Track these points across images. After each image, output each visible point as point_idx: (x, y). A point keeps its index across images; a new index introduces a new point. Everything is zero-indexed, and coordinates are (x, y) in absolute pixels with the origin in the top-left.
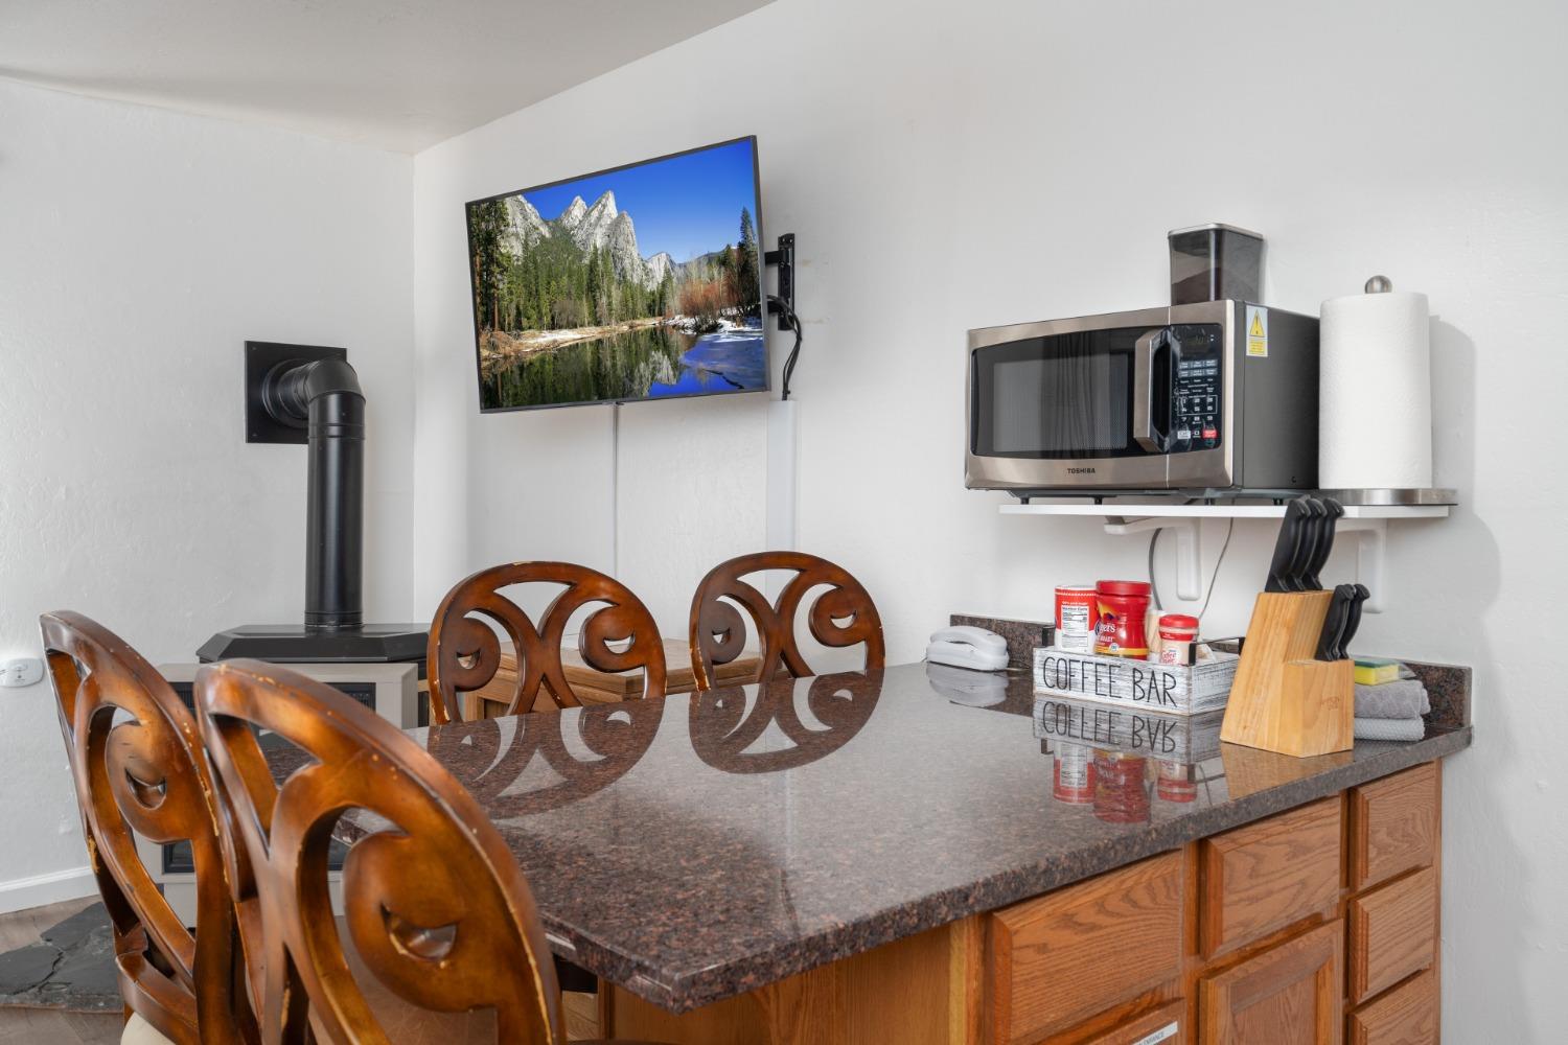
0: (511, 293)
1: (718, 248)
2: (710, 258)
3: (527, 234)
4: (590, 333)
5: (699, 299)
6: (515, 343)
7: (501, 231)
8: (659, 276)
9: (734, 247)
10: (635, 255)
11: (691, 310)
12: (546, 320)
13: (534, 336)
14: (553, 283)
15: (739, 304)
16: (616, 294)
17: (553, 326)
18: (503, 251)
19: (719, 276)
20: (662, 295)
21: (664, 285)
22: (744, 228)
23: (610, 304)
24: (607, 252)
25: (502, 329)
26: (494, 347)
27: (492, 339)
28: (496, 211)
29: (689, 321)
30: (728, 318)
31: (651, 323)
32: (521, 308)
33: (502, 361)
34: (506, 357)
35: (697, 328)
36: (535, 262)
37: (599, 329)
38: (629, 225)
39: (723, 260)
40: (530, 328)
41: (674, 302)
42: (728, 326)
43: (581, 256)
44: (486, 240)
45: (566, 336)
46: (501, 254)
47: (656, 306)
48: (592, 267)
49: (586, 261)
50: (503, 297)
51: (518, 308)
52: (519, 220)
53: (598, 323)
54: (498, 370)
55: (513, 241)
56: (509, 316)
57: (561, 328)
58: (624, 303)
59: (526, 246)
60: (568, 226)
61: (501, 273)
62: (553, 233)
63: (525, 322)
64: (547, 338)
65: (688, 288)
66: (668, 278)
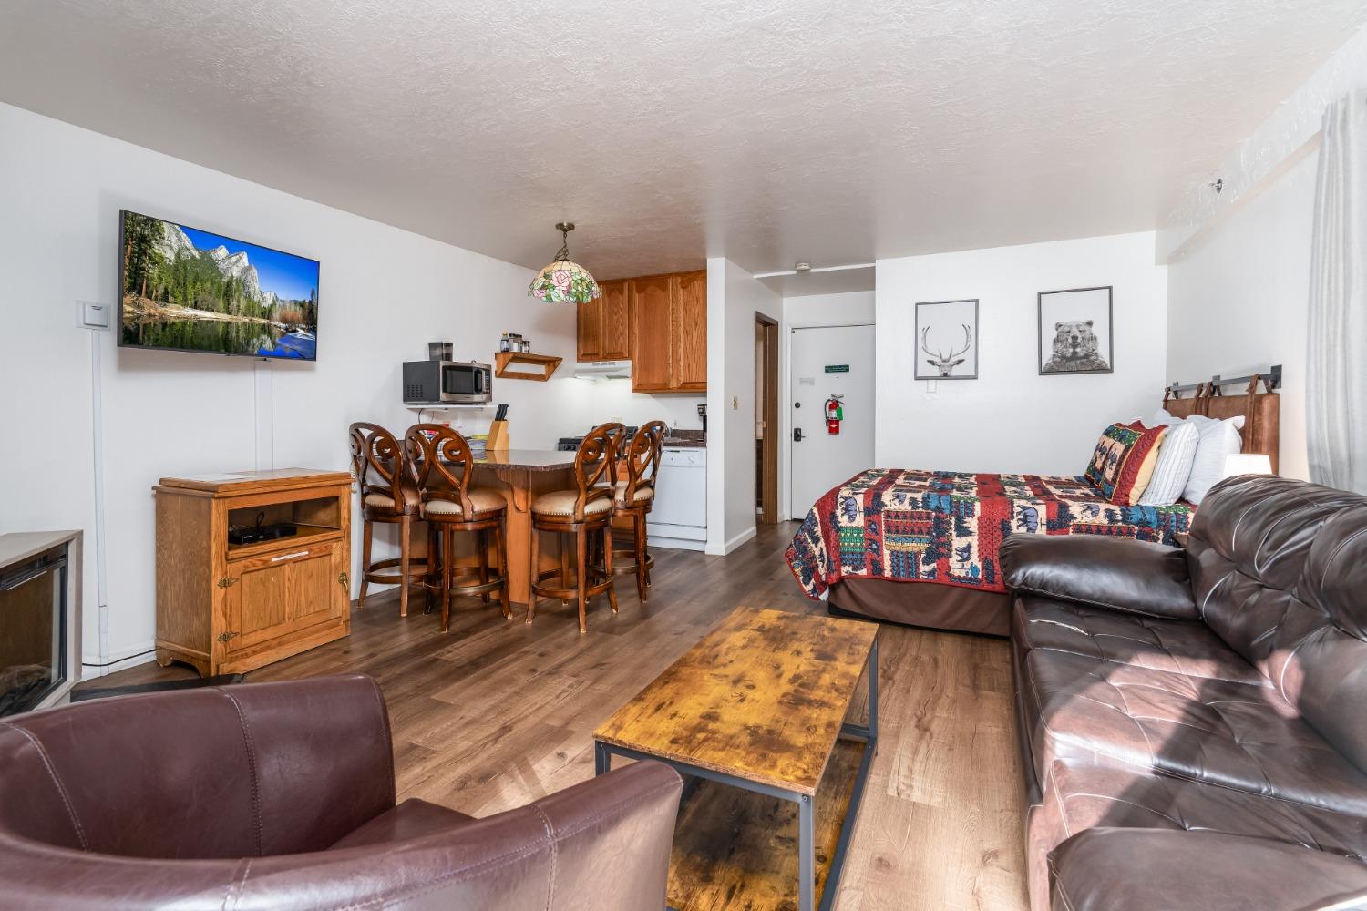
0: (162, 279)
1: (300, 299)
2: (296, 302)
3: (180, 250)
4: (224, 317)
5: (289, 317)
6: (161, 309)
7: (156, 240)
8: (269, 302)
9: (307, 301)
10: (257, 287)
11: (284, 320)
12: (191, 302)
13: (178, 309)
14: (198, 284)
15: (307, 324)
16: (243, 303)
17: (195, 306)
18: (156, 251)
19: (299, 312)
20: (270, 310)
21: (271, 306)
22: (312, 295)
23: (238, 306)
24: (239, 281)
25: (149, 297)
26: (139, 307)
27: (137, 302)
28: (152, 225)
29: (283, 326)
30: (301, 328)
31: (262, 321)
32: (169, 290)
33: (146, 317)
34: (150, 315)
35: (286, 329)
36: (185, 270)
37: (230, 316)
38: (254, 272)
39: (302, 305)
40: (175, 303)
41: (276, 315)
42: (301, 332)
43: (222, 276)
44: (139, 238)
45: (206, 315)
46: (153, 251)
47: (266, 313)
48: (229, 284)
49: (225, 280)
50: (152, 279)
51: (166, 289)
52: (174, 239)
53: (229, 313)
54: (141, 322)
55: (167, 250)
56: (157, 291)
57: (202, 309)
58: (248, 308)
59: (178, 256)
60: (214, 258)
61: (153, 264)
62: (202, 257)
63: (171, 299)
64: (189, 312)
65: (284, 311)
66: (274, 304)
